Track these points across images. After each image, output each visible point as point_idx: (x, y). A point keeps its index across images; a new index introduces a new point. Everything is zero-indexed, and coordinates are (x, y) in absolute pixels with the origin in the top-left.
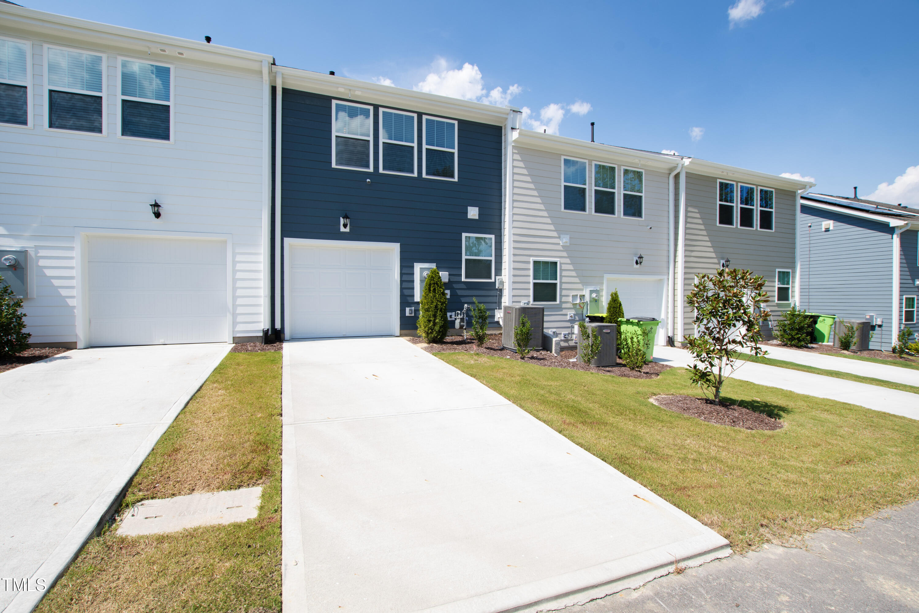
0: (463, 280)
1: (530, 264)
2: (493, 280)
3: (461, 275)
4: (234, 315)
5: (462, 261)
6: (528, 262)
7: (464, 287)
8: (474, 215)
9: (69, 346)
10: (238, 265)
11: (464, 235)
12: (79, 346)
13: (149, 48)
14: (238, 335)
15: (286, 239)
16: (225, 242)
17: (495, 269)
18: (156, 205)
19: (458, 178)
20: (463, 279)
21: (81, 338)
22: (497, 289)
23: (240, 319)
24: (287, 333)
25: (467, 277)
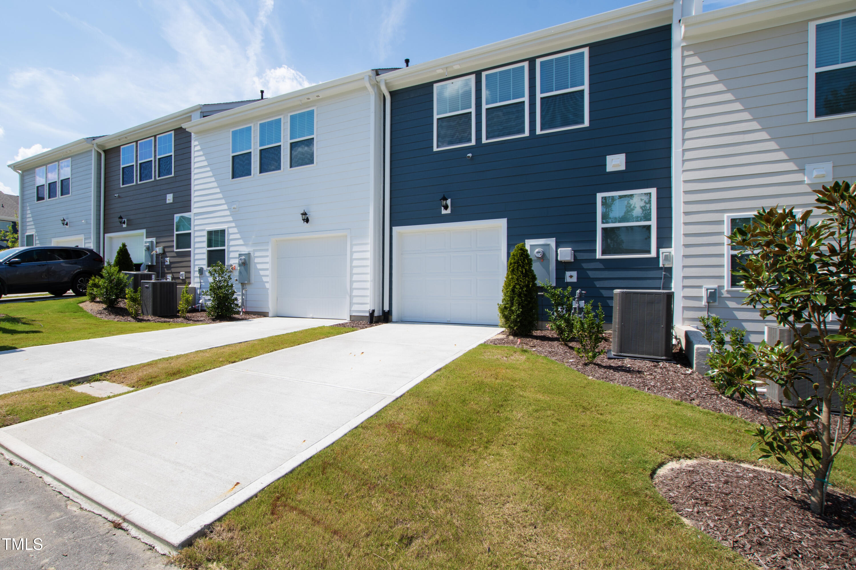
0: (597, 258)
1: (724, 224)
2: (653, 254)
3: (595, 251)
4: (351, 297)
5: (596, 231)
6: (721, 222)
7: (601, 266)
8: (618, 165)
9: (264, 315)
10: (355, 254)
11: (599, 196)
12: (270, 315)
13: (301, 101)
14: (354, 314)
15: (394, 228)
16: (346, 236)
17: (658, 238)
18: (304, 214)
19: (590, 121)
20: (599, 255)
21: (271, 308)
22: (662, 268)
23: (355, 300)
24: (395, 315)
25: (604, 253)
